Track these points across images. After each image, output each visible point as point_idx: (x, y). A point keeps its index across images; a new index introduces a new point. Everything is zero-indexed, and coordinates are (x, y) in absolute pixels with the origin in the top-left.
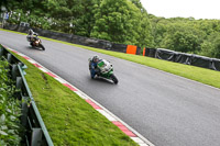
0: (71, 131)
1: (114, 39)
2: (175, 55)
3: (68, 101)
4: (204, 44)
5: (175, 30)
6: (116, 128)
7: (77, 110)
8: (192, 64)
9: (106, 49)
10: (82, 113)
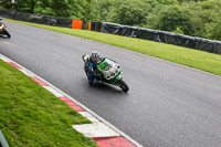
0: (17, 110)
1: (58, 15)
2: (121, 29)
3: (12, 79)
4: (149, 17)
5: (120, 4)
6: (63, 103)
7: (23, 88)
8: (138, 37)
9: (51, 24)
10: (28, 91)
